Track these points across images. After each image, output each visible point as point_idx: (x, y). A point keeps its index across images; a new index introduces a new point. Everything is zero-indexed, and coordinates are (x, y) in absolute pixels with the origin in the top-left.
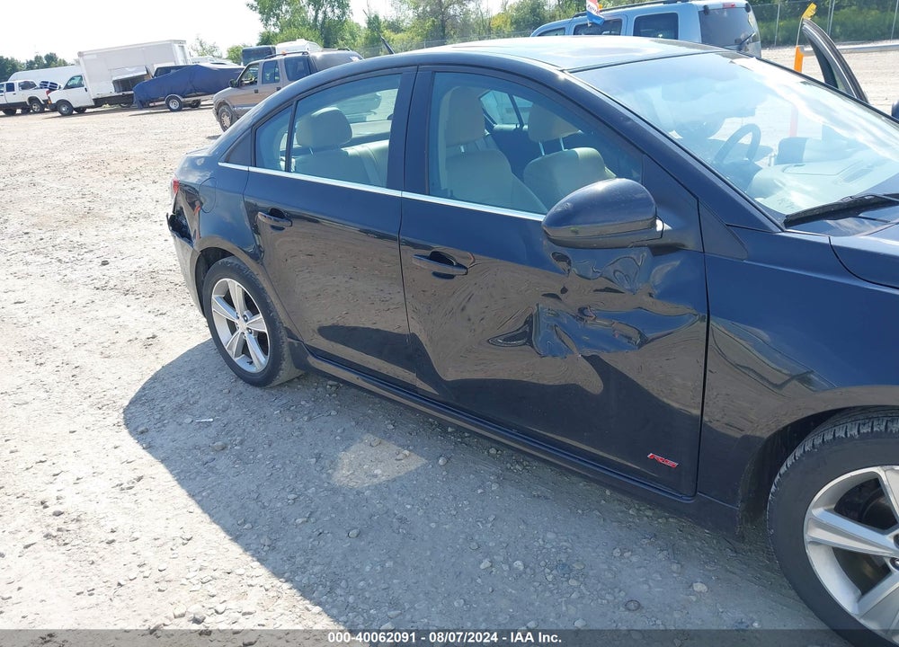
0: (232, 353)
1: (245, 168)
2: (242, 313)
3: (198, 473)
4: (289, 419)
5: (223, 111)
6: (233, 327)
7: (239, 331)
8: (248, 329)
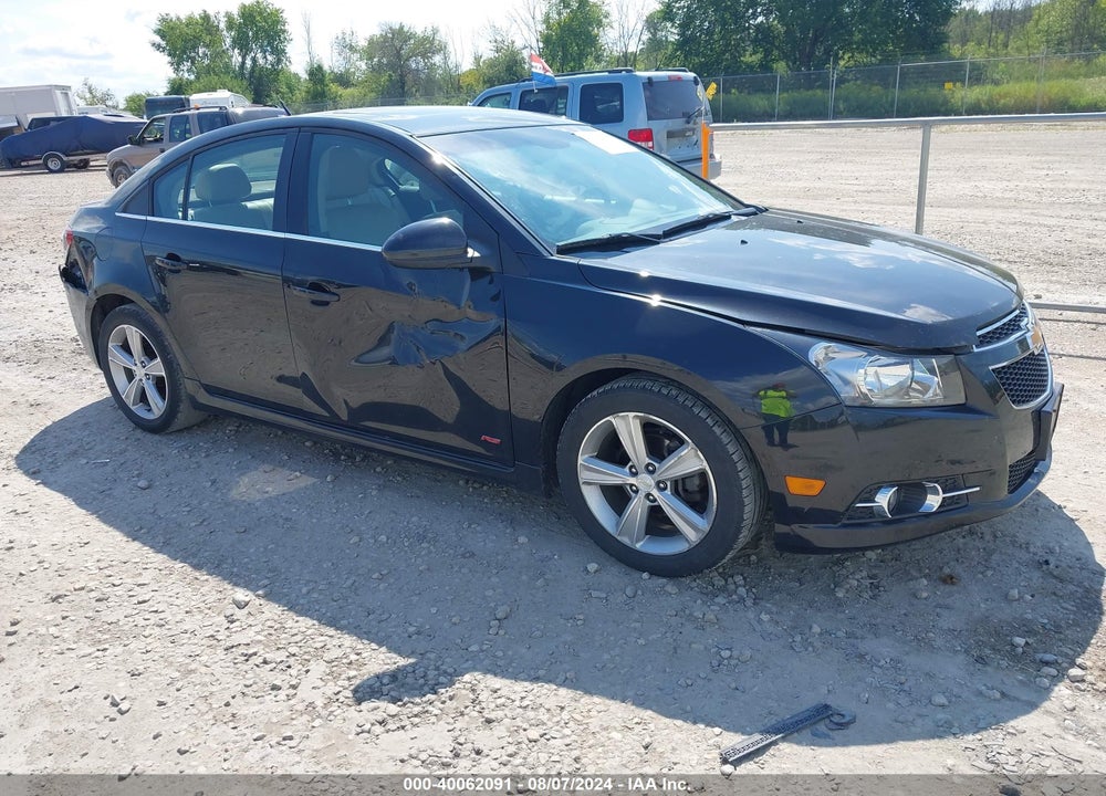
0: (129, 403)
1: (143, 218)
2: (139, 359)
3: (95, 499)
4: (187, 456)
5: (120, 173)
6: (130, 375)
7: (137, 378)
8: (146, 374)
